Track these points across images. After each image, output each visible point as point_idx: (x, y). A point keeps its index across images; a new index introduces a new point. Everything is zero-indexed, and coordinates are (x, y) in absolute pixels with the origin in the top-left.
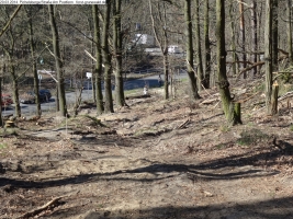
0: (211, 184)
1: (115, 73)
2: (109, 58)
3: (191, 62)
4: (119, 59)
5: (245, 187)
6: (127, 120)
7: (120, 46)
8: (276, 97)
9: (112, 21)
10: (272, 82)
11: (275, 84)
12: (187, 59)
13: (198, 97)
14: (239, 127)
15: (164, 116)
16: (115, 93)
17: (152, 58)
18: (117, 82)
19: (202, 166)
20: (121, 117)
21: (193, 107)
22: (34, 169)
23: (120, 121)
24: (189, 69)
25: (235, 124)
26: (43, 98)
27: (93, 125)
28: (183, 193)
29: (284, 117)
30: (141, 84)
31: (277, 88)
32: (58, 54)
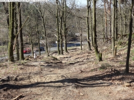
0: (84, 89)
1: (64, 42)
2: (62, 37)
3: (89, 38)
4: (66, 37)
5: (97, 91)
6: (67, 58)
7: (66, 33)
8: (116, 51)
9: (63, 25)
10: (114, 45)
11: (116, 46)
12: (87, 37)
13: (91, 50)
14: (101, 62)
15: (79, 56)
16: (64, 48)
17: (77, 36)
18: (65, 45)
19: (83, 80)
20: (65, 56)
21: (89, 53)
22: (21, 79)
23: (65, 58)
24: (88, 40)
25: (100, 61)
26: (41, 49)
27: (53, 60)
28: (71, 94)
29: (118, 58)
30: (73, 45)
31: (116, 47)
32: (45, 36)
